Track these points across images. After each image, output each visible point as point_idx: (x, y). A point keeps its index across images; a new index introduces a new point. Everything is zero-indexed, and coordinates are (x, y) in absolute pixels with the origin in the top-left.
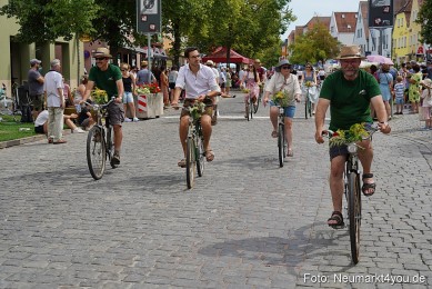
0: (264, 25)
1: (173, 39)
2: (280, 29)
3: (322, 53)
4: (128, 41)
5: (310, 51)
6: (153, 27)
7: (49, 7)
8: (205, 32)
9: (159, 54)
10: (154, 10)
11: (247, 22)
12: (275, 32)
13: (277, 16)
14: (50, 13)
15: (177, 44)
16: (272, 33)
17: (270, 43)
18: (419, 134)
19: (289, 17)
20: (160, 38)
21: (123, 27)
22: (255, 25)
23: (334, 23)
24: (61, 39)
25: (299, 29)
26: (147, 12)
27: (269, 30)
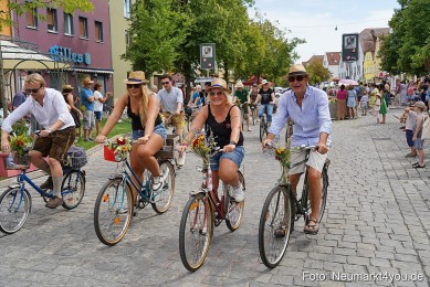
0: (280, 62)
3: (318, 78)
7: (148, 55)
8: (243, 67)
10: (210, 55)
13: (289, 56)
14: (149, 59)
18: (372, 127)
19: (296, 56)
20: (216, 72)
21: (193, 65)
22: (274, 62)
23: (326, 59)
24: (155, 73)
26: (207, 56)
27: (283, 65)
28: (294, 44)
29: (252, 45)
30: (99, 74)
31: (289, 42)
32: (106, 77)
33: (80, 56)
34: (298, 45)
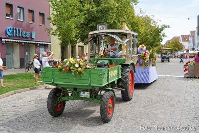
0: (154, 39)
2: (160, 40)
3: (177, 49)
11: (148, 38)
12: (159, 41)
13: (159, 35)
16: (158, 41)
17: (157, 45)
19: (164, 35)
22: (151, 39)
23: (181, 38)
25: (169, 41)
27: (156, 40)
28: (163, 29)
29: (136, 28)
30: (41, 44)
31: (160, 27)
32: (46, 46)
33: (28, 33)
34: (165, 29)
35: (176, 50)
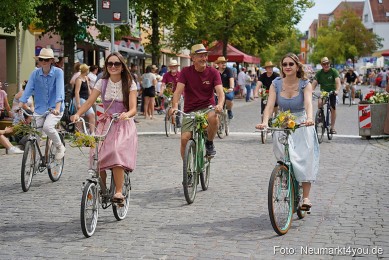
1: (151, 32)
4: (87, 35)
5: (337, 46)
6: (117, 16)
9: (136, 51)
11: (250, 10)
12: (286, 21)
15: (155, 37)
16: (283, 23)
17: (279, 37)
25: (323, 18)
35: (349, 56)
